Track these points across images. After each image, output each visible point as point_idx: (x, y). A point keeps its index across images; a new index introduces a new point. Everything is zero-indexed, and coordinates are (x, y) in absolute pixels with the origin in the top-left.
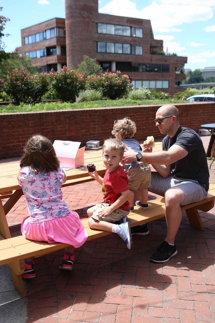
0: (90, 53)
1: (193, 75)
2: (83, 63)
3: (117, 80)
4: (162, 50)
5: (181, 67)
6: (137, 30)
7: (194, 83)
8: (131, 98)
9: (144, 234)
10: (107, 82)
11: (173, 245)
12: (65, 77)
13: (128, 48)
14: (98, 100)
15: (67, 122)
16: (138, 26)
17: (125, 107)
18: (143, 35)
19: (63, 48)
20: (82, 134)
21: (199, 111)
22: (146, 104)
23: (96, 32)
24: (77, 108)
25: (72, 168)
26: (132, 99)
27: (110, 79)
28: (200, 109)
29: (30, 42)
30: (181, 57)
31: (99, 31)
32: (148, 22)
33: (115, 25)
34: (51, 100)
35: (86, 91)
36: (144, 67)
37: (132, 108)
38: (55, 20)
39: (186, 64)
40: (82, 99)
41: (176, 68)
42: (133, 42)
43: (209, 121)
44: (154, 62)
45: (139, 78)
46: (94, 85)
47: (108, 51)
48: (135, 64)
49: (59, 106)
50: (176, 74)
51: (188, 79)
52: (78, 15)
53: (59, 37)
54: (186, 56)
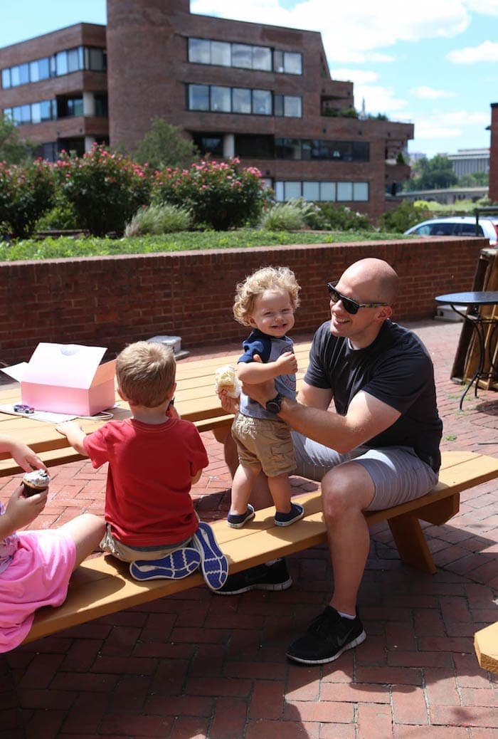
0: (170, 112)
1: (431, 168)
2: (151, 136)
3: (230, 180)
4: (351, 106)
5: (398, 148)
6: (287, 56)
7: (431, 187)
8: (266, 227)
9: (279, 587)
10: (204, 186)
11: (353, 617)
12: (98, 174)
13: (264, 100)
14: (182, 230)
15: (97, 289)
16: (288, 47)
17: (249, 249)
18: (303, 69)
19: (101, 100)
20: (136, 318)
21: (437, 259)
22: (302, 243)
23: (185, 59)
24: (125, 253)
25: (81, 413)
26: (270, 230)
27: (214, 177)
28: (439, 256)
29: (16, 82)
30: (398, 124)
31: (192, 59)
32: (316, 37)
33: (232, 43)
34: (60, 231)
35: (152, 210)
36: (307, 147)
37: (266, 252)
38: (79, 29)
39: (410, 142)
40: (139, 230)
41: (386, 152)
42: (279, 86)
43: (462, 284)
44: (331, 136)
45: (294, 174)
46: (173, 192)
47: (215, 107)
48: (283, 139)
49: (79, 247)
50: (388, 166)
51: (417, 177)
52: (137, 16)
53: (90, 69)
54: (412, 123)
